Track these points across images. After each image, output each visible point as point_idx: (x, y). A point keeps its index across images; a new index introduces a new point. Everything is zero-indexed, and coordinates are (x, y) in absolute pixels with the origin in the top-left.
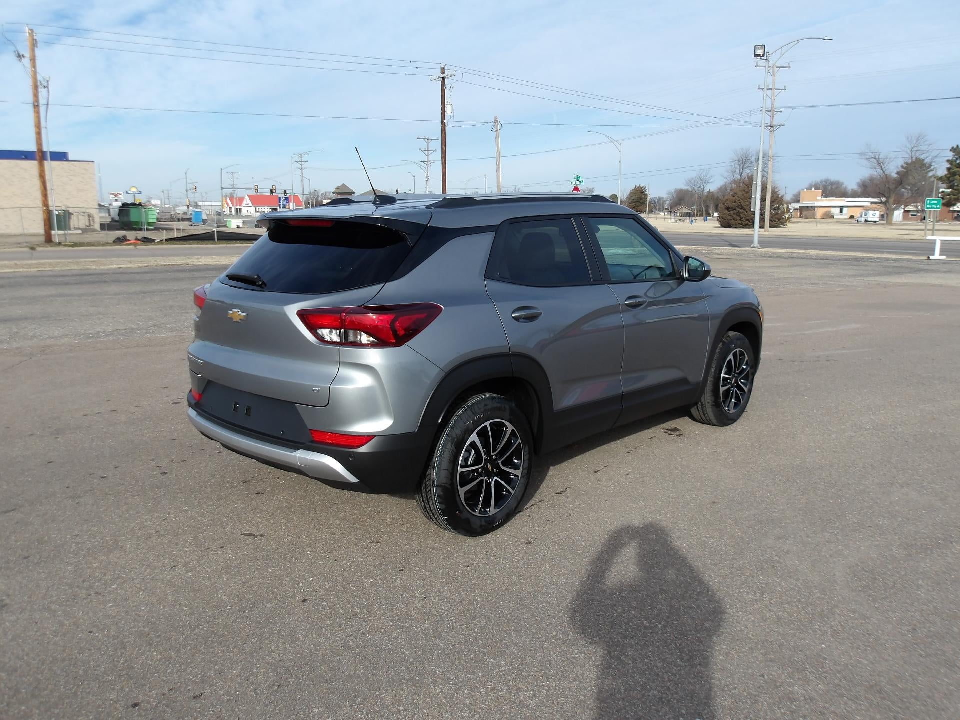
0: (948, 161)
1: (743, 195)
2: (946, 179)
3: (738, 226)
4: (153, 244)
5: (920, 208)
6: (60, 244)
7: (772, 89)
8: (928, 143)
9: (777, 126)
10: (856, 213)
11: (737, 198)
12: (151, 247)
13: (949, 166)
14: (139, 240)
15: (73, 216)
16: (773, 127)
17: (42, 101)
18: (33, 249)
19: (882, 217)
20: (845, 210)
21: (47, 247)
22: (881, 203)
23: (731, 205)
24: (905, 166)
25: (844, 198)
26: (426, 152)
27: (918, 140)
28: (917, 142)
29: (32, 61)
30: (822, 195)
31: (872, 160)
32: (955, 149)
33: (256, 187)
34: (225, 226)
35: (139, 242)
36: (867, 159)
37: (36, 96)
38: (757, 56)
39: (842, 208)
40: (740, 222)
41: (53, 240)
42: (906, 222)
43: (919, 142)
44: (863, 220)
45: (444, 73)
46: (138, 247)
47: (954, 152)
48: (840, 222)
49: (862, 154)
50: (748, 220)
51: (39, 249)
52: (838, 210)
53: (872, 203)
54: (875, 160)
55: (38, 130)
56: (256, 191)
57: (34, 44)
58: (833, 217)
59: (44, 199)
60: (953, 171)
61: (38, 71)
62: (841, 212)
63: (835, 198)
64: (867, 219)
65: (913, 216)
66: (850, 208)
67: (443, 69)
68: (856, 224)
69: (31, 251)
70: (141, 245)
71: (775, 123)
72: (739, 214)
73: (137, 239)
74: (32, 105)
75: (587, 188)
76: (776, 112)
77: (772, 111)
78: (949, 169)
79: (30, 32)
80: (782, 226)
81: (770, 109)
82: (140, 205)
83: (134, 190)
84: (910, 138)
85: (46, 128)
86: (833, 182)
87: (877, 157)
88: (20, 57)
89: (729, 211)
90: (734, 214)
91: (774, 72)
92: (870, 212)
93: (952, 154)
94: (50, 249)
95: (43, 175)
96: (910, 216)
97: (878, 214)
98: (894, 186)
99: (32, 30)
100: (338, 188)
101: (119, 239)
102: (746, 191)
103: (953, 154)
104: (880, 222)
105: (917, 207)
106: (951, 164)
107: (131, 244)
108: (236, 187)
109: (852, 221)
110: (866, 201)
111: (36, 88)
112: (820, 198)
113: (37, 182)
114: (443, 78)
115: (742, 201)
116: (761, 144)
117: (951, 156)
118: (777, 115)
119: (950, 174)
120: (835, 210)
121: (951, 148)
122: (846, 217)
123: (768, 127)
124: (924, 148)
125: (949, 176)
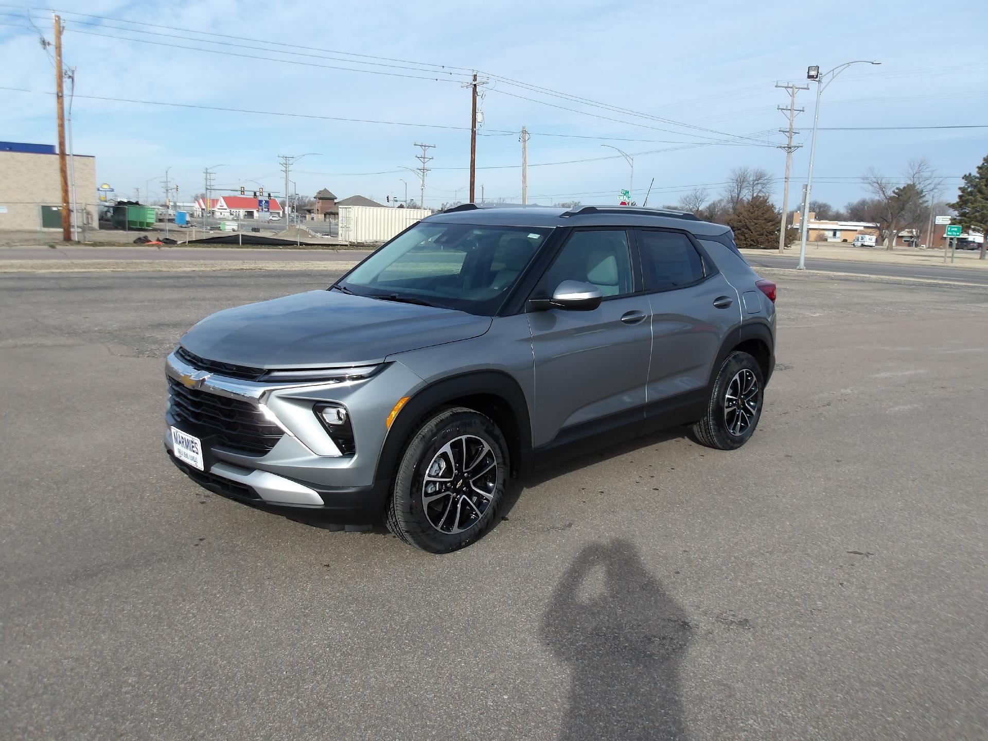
0: (960, 188)
1: (748, 215)
2: (957, 206)
3: (742, 246)
4: (176, 245)
5: (915, 233)
6: (79, 243)
7: (790, 110)
8: (930, 169)
9: (795, 147)
10: (850, 237)
11: (742, 218)
12: (174, 248)
13: (961, 194)
14: (160, 241)
15: (72, 213)
16: (790, 148)
17: (66, 91)
18: (52, 247)
19: (877, 241)
20: (838, 233)
21: (67, 246)
22: (876, 227)
24: (897, 191)
25: (836, 222)
26: (422, 159)
27: (920, 166)
28: (919, 168)
29: (58, 49)
30: (815, 218)
31: (875, 185)
32: (968, 177)
33: (243, 188)
34: (219, 228)
35: (160, 243)
36: (870, 183)
37: (60, 85)
38: (810, 77)
39: (835, 231)
41: (73, 238)
42: (899, 248)
43: (921, 168)
44: (859, 244)
45: (476, 80)
46: (162, 248)
47: (966, 180)
48: (833, 245)
49: (864, 178)
50: (752, 240)
51: (58, 247)
52: (831, 233)
53: (865, 227)
54: (877, 184)
55: (60, 122)
56: (243, 193)
57: (59, 32)
58: (826, 240)
59: (64, 194)
60: (966, 198)
61: (63, 60)
62: (835, 235)
63: (827, 221)
64: (863, 243)
65: (905, 241)
66: (843, 232)
67: (475, 76)
68: (852, 247)
69: (50, 249)
70: (163, 246)
71: (793, 144)
72: (743, 234)
73: (158, 240)
74: (56, 96)
75: (573, 202)
76: (794, 133)
77: (790, 132)
78: (960, 197)
79: (57, 19)
81: (788, 130)
82: (137, 203)
83: (105, 187)
84: (912, 164)
85: (69, 120)
86: (821, 204)
87: (879, 182)
88: (44, 43)
90: (738, 234)
91: (793, 93)
92: (867, 236)
93: (964, 181)
94: (70, 247)
95: (64, 169)
96: (903, 242)
97: (874, 238)
98: (897, 212)
99: (59, 17)
100: (319, 193)
101: (139, 239)
102: (751, 210)
103: (966, 182)
104: (876, 247)
105: (912, 232)
106: (963, 192)
107: (153, 245)
108: (213, 187)
109: (845, 244)
110: (860, 226)
111: (60, 77)
112: (813, 220)
113: (57, 177)
114: (475, 85)
115: (747, 221)
116: (810, 166)
117: (962, 183)
118: (795, 137)
119: (963, 201)
120: (829, 233)
121: (963, 176)
122: (839, 240)
123: (784, 147)
124: (926, 174)
125: (961, 203)
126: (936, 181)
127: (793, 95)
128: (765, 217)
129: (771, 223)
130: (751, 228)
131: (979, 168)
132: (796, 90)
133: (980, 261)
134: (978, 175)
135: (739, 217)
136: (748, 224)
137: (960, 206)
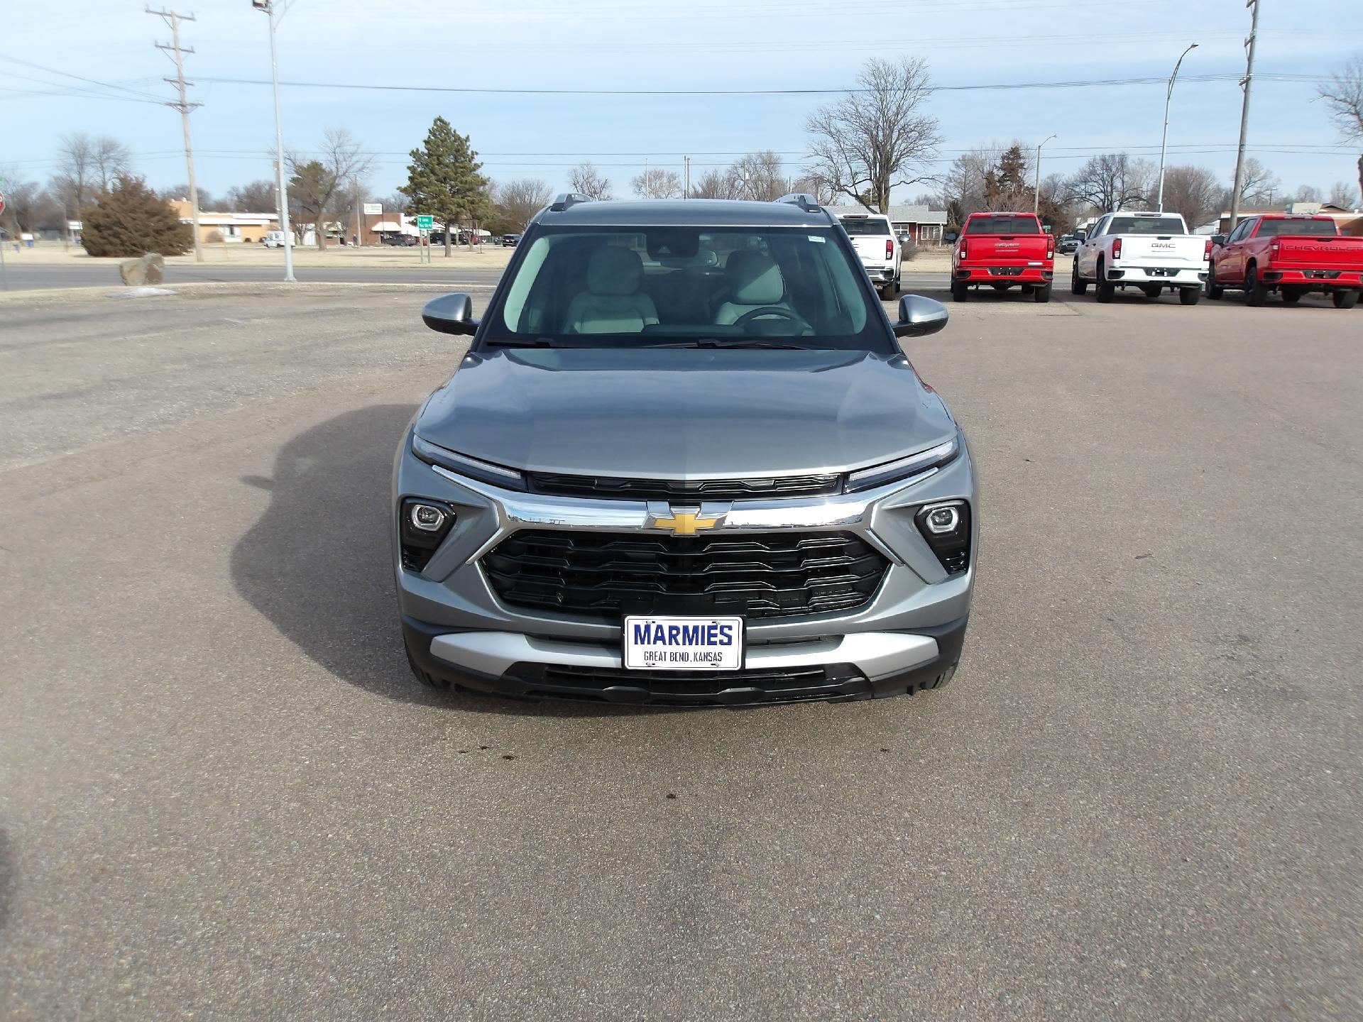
0: (409, 168)
1: (118, 206)
2: (410, 190)
5: (340, 227)
7: (174, 49)
9: (193, 105)
10: (255, 234)
11: (110, 211)
13: (411, 175)
16: (185, 106)
20: (236, 230)
23: (102, 221)
32: (415, 153)
39: (231, 226)
40: (122, 248)
44: (274, 244)
47: (414, 157)
48: (235, 247)
50: (134, 245)
52: (227, 230)
53: (271, 220)
58: (223, 240)
60: (418, 180)
62: (232, 232)
64: (279, 242)
66: (243, 228)
68: (262, 248)
72: (116, 235)
76: (185, 83)
77: (180, 82)
78: (411, 179)
80: (184, 253)
81: (176, 79)
86: (195, 190)
89: (100, 231)
90: (109, 235)
91: (173, 23)
93: (412, 158)
102: (121, 200)
103: (414, 159)
105: (335, 226)
106: (412, 172)
109: (247, 245)
110: (262, 218)
115: (119, 215)
117: (410, 161)
118: (188, 89)
119: (416, 185)
120: (224, 231)
121: (410, 152)
122: (240, 240)
123: (175, 105)
124: (349, 148)
125: (413, 187)
126: (366, 157)
127: (174, 28)
128: (145, 208)
129: (156, 218)
130: (129, 226)
131: (426, 142)
132: (177, 20)
133: (446, 258)
134: (426, 151)
135: (104, 209)
136: (122, 219)
137: (414, 191)
